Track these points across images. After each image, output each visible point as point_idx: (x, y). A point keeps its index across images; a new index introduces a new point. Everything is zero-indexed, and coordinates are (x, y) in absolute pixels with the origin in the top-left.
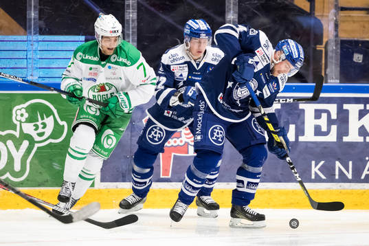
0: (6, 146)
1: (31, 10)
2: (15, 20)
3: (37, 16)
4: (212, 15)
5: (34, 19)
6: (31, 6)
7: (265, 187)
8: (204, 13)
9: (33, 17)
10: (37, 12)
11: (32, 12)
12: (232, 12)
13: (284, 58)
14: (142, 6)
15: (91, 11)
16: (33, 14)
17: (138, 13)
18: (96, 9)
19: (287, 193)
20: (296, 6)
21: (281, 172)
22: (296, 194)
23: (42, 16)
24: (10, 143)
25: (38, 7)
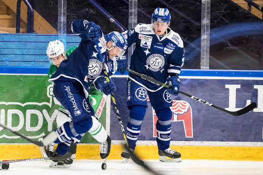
0: (42, 113)
1: (61, 16)
2: (50, 23)
3: (65, 21)
4: (192, 20)
5: (63, 22)
6: (61, 13)
7: (228, 145)
8: (186, 19)
9: (62, 21)
10: (65, 17)
11: (62, 17)
12: (206, 18)
13: (115, 45)
14: (141, 13)
15: (104, 17)
16: (62, 19)
17: (138, 18)
18: (108, 16)
19: (244, 149)
20: (253, 15)
21: (240, 134)
22: (251, 150)
23: (69, 20)
24: (45, 111)
25: (66, 14)
